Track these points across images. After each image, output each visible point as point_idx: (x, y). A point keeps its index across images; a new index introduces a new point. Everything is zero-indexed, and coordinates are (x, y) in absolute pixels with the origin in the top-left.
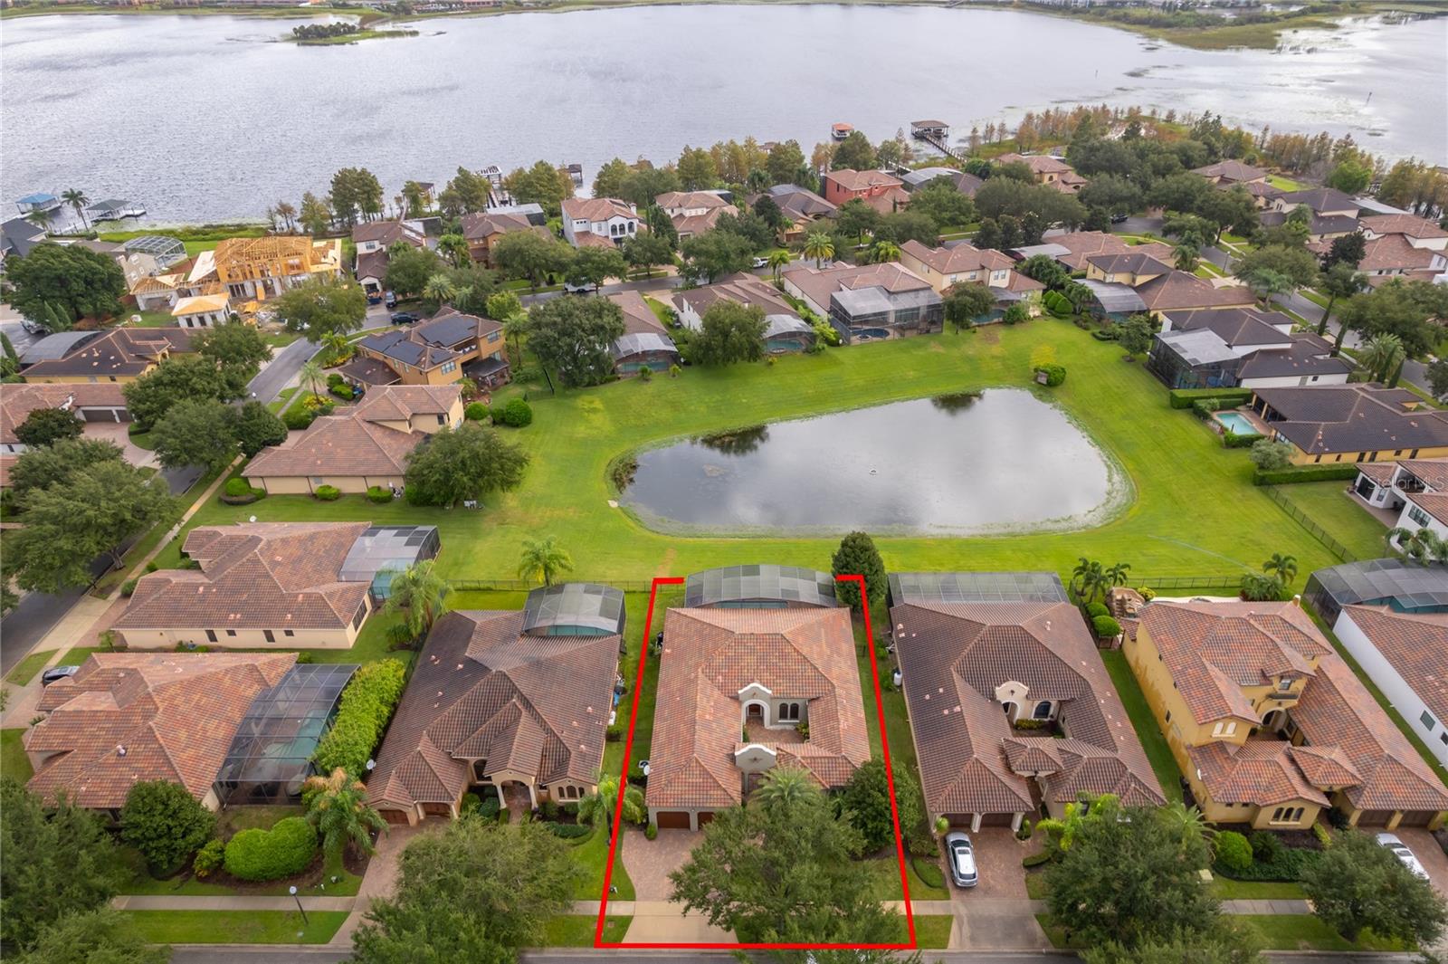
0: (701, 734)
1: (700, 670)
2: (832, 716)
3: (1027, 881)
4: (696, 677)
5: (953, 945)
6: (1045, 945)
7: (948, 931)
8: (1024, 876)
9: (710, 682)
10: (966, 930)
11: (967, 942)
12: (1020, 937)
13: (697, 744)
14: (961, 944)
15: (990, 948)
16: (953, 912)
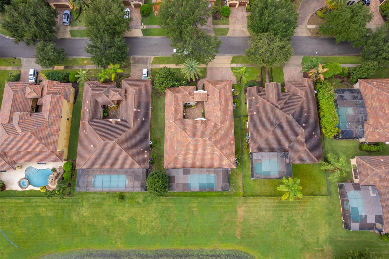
0: (217, 100)
1: (220, 126)
2: (176, 110)
3: (130, 73)
4: (221, 124)
5: (153, 57)
6: (131, 58)
7: (153, 61)
8: (130, 74)
9: (216, 123)
10: (149, 61)
11: (149, 58)
12: (136, 59)
13: (218, 96)
14: (151, 58)
15: (145, 57)
16: (151, 65)
